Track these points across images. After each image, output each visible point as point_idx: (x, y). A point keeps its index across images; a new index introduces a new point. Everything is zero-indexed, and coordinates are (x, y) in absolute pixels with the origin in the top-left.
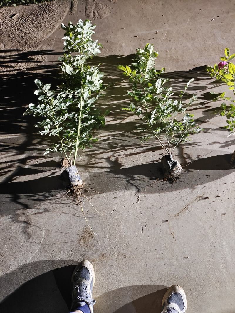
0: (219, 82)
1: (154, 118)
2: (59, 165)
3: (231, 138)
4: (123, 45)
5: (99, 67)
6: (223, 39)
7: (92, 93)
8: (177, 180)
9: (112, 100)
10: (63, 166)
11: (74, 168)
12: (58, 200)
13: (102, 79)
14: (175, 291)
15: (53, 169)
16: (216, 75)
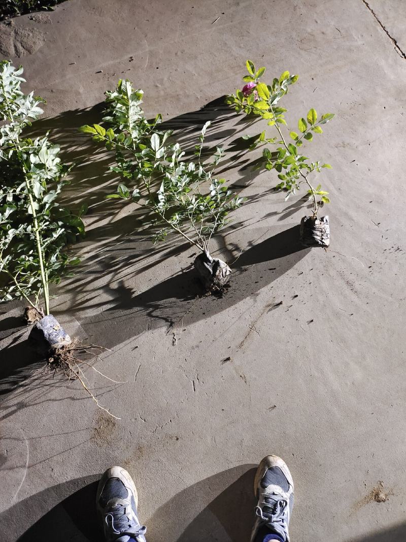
1: (163, 200)
2: (22, 321)
4: (81, 91)
5: (49, 136)
7: (47, 184)
8: (227, 289)
9: (87, 187)
10: (30, 322)
11: (49, 320)
12: (38, 381)
13: (58, 155)
15: (13, 333)
16: (243, 107)
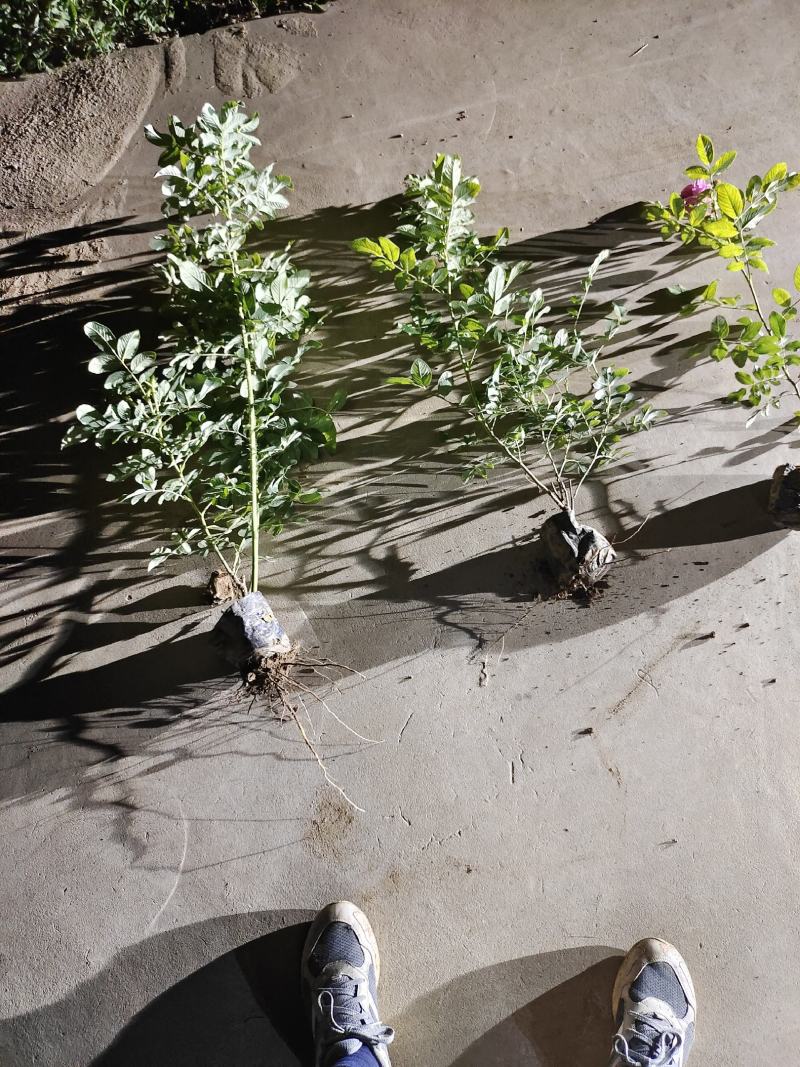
0: (692, 250)
1: (496, 399)
2: (204, 596)
3: (757, 429)
4: (358, 170)
5: (291, 252)
6: (684, 107)
7: (277, 343)
8: (601, 592)
9: (344, 357)
10: (218, 599)
11: (255, 601)
12: (216, 714)
13: (305, 291)
14: (649, 959)
15: (184, 615)
16: (678, 228)
